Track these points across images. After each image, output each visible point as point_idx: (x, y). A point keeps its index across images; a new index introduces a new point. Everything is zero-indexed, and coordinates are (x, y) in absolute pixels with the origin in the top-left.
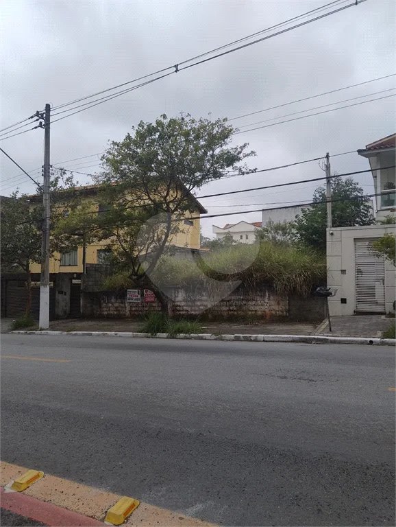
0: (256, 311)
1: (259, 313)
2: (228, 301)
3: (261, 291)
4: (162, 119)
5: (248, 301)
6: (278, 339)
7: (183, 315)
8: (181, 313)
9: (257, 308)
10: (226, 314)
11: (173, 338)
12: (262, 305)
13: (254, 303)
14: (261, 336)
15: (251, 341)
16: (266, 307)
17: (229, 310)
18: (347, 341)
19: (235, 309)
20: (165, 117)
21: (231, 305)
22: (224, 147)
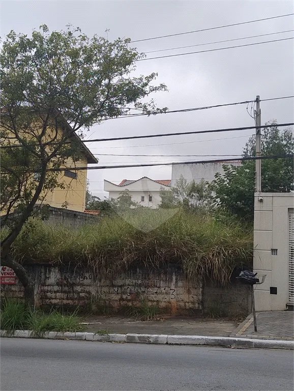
0: (158, 301)
1: (163, 304)
2: (121, 286)
3: (165, 273)
4: (41, 31)
5: (147, 287)
6: (185, 342)
7: (55, 305)
8: (54, 301)
9: (160, 297)
10: (116, 304)
11: (40, 338)
12: (167, 293)
13: (155, 290)
14: (163, 337)
15: (150, 343)
16: (173, 296)
17: (121, 299)
18: (275, 345)
19: (129, 298)
20: (45, 28)
21: (124, 293)
22: (125, 76)
